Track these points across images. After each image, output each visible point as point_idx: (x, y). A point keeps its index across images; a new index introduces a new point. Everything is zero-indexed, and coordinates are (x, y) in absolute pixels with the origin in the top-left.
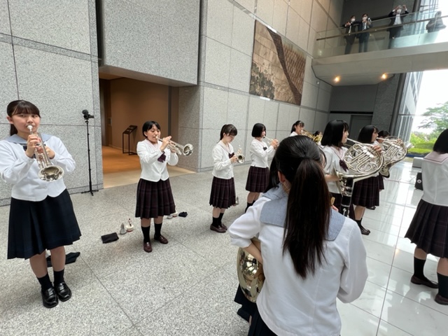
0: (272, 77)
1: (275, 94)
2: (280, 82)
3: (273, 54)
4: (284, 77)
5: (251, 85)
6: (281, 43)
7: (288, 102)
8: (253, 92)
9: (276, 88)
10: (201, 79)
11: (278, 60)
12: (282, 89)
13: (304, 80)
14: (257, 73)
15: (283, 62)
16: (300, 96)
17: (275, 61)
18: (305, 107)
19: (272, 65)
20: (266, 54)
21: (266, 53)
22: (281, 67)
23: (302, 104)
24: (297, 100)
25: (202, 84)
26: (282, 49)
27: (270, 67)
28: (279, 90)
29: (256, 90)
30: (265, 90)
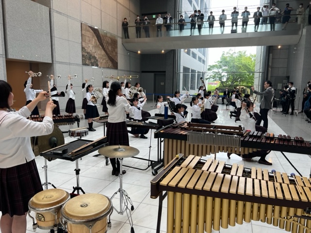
0: (96, 54)
1: (99, 64)
2: (101, 56)
3: (94, 40)
4: (103, 53)
5: (83, 60)
6: (99, 33)
7: (108, 68)
8: (84, 64)
9: (99, 60)
10: (54, 60)
11: (98, 43)
12: (103, 60)
13: (118, 52)
14: (86, 53)
15: (101, 44)
16: (117, 63)
17: (96, 44)
18: (121, 70)
19: (95, 47)
20: (90, 41)
22: (101, 47)
23: (119, 68)
24: (115, 66)
25: (54, 62)
26: (100, 37)
27: (94, 48)
28: (101, 61)
29: (86, 63)
30: (92, 62)
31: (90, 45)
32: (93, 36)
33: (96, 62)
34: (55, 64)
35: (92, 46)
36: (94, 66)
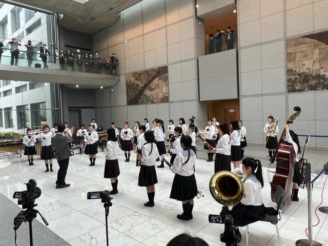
0: (322, 70)
5: (288, 86)
14: (295, 75)
21: (306, 55)
25: (240, 97)
29: (296, 88)
30: (311, 85)
31: (305, 62)
32: (316, 46)
33: (323, 83)
35: (311, 61)
36: (317, 90)
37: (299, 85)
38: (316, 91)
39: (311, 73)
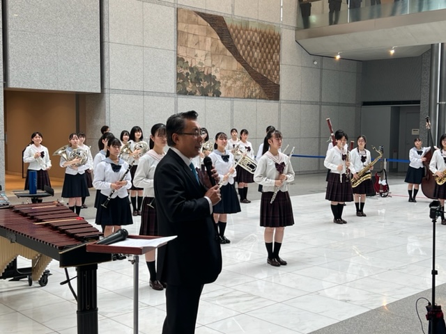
0: (213, 69)
1: (222, 90)
2: (230, 73)
3: (211, 40)
4: (236, 65)
5: (178, 84)
6: (224, 24)
7: (249, 97)
8: (182, 92)
9: (222, 82)
10: (106, 86)
11: (221, 46)
12: (234, 82)
13: (282, 62)
14: (186, 68)
15: (231, 47)
16: (277, 87)
17: (217, 48)
18: (288, 102)
19: (212, 55)
21: (198, 42)
22: (229, 54)
23: (282, 96)
24: (271, 91)
25: (106, 91)
26: (229, 32)
27: (209, 57)
28: (229, 84)
29: (188, 89)
30: (202, 87)
31: (197, 52)
32: (208, 33)
33: (214, 87)
34: (106, 96)
35: (204, 53)
36: (207, 95)
37: (191, 85)
38: (207, 97)
39: (203, 70)
